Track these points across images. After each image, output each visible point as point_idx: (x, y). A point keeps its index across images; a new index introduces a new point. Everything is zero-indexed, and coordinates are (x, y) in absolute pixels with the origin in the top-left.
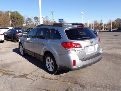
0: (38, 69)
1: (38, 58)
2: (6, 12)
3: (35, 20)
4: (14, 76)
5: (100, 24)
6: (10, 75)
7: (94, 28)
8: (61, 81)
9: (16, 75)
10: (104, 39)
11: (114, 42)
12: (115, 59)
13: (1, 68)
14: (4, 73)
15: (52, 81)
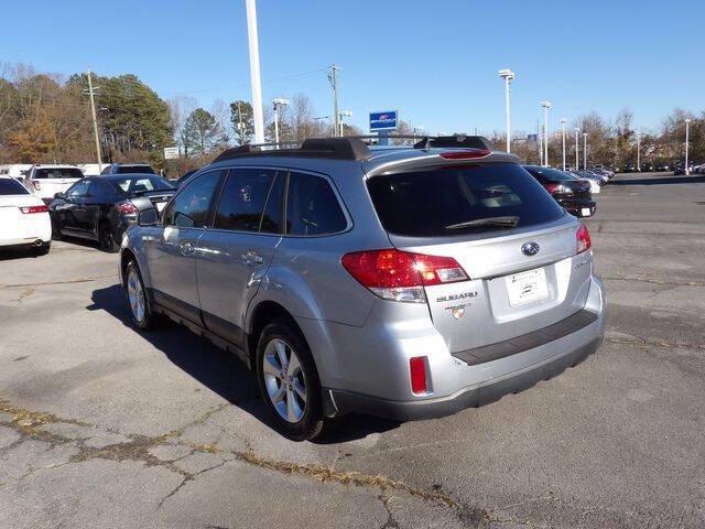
0: (221, 408)
1: (223, 345)
2: (72, 79)
3: (236, 121)
4: (76, 451)
5: (614, 136)
6: (56, 440)
7: (581, 162)
8: (346, 482)
9: (89, 443)
10: (636, 224)
11: (697, 241)
12: (689, 347)
13: (14, 403)
14: (24, 433)
15: (295, 479)
